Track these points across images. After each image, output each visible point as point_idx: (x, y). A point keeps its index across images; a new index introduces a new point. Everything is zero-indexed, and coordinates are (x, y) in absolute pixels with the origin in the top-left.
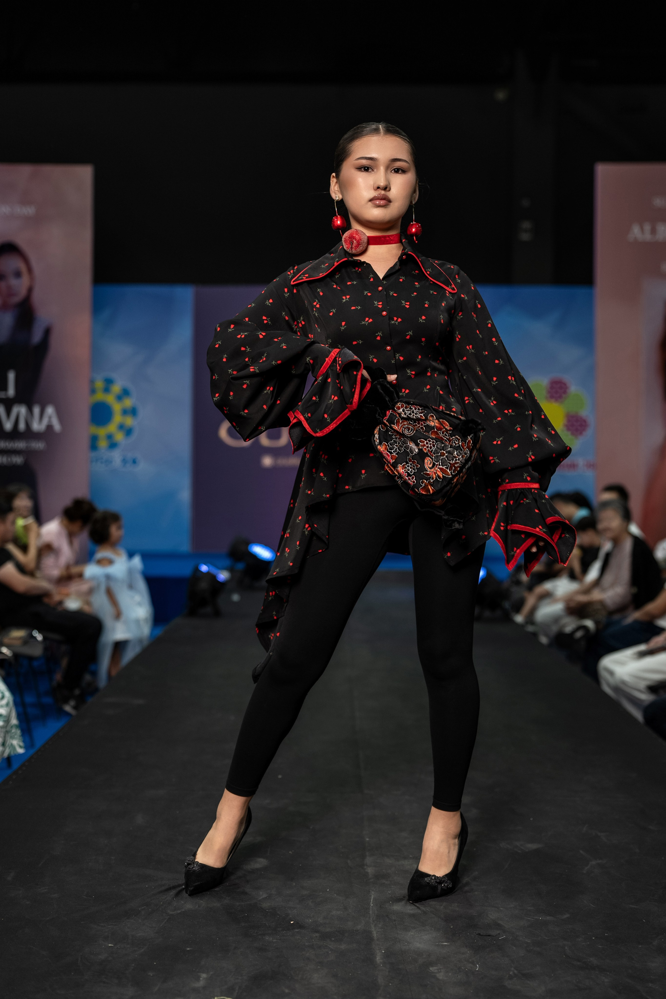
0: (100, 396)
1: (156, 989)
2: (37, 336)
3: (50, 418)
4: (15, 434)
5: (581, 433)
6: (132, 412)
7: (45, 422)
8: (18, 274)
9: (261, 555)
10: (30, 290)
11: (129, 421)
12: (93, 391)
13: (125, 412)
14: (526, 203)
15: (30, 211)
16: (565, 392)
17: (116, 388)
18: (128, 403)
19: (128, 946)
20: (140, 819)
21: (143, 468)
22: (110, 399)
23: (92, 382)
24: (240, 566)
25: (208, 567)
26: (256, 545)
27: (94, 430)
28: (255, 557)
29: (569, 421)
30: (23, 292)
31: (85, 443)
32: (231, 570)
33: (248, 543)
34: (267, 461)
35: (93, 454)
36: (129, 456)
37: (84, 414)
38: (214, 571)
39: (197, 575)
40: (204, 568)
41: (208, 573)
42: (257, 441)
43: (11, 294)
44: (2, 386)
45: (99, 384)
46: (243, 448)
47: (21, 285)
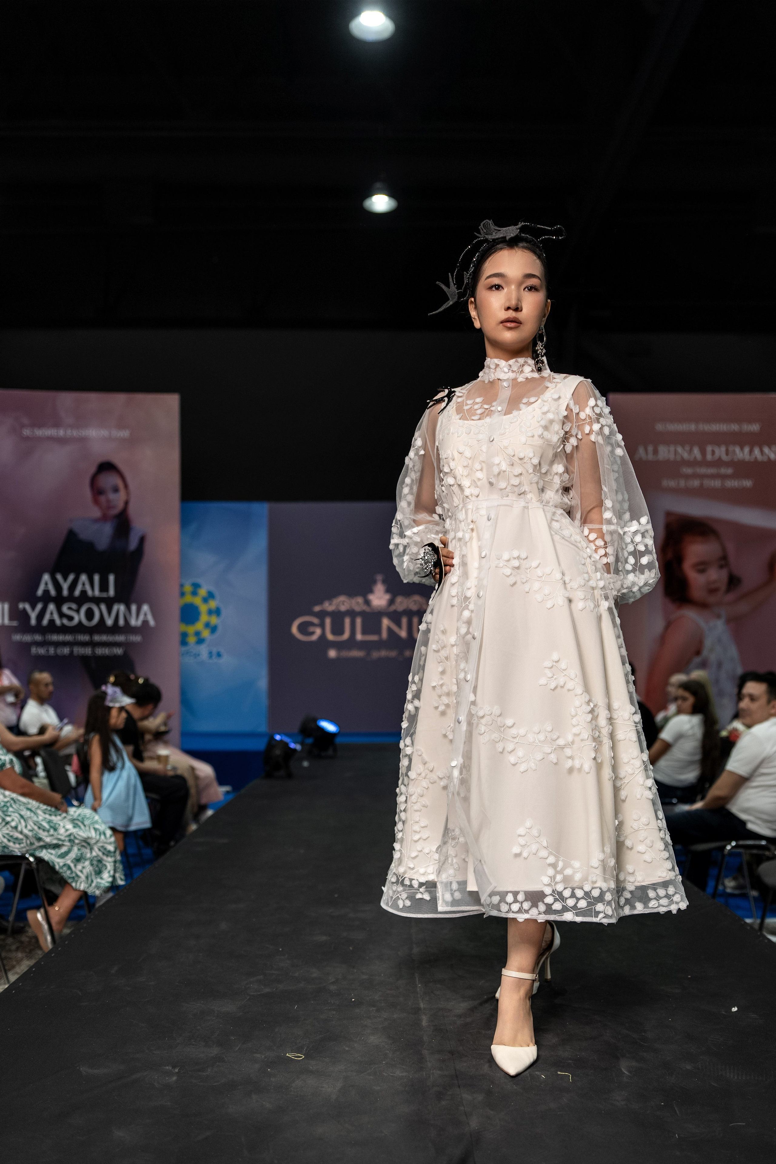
0: (188, 599)
1: (237, 1048)
2: (133, 545)
3: (145, 615)
4: (115, 629)
6: (217, 612)
7: (141, 618)
8: (116, 490)
9: (327, 729)
10: (127, 503)
11: (214, 620)
12: (183, 594)
13: (210, 612)
15: (125, 434)
17: (203, 592)
18: (213, 604)
19: (214, 1018)
20: (223, 926)
21: (227, 661)
22: (197, 601)
23: (182, 586)
24: (310, 741)
25: (281, 737)
26: (323, 721)
27: (183, 628)
28: (322, 730)
30: (120, 505)
31: (176, 639)
32: (302, 744)
33: (316, 719)
34: (332, 653)
35: (184, 649)
36: (215, 651)
37: (176, 613)
38: (286, 739)
39: (272, 743)
40: (278, 737)
41: (281, 741)
42: (323, 636)
43: (110, 507)
44: (104, 587)
45: (188, 588)
46: (311, 643)
47: (118, 500)
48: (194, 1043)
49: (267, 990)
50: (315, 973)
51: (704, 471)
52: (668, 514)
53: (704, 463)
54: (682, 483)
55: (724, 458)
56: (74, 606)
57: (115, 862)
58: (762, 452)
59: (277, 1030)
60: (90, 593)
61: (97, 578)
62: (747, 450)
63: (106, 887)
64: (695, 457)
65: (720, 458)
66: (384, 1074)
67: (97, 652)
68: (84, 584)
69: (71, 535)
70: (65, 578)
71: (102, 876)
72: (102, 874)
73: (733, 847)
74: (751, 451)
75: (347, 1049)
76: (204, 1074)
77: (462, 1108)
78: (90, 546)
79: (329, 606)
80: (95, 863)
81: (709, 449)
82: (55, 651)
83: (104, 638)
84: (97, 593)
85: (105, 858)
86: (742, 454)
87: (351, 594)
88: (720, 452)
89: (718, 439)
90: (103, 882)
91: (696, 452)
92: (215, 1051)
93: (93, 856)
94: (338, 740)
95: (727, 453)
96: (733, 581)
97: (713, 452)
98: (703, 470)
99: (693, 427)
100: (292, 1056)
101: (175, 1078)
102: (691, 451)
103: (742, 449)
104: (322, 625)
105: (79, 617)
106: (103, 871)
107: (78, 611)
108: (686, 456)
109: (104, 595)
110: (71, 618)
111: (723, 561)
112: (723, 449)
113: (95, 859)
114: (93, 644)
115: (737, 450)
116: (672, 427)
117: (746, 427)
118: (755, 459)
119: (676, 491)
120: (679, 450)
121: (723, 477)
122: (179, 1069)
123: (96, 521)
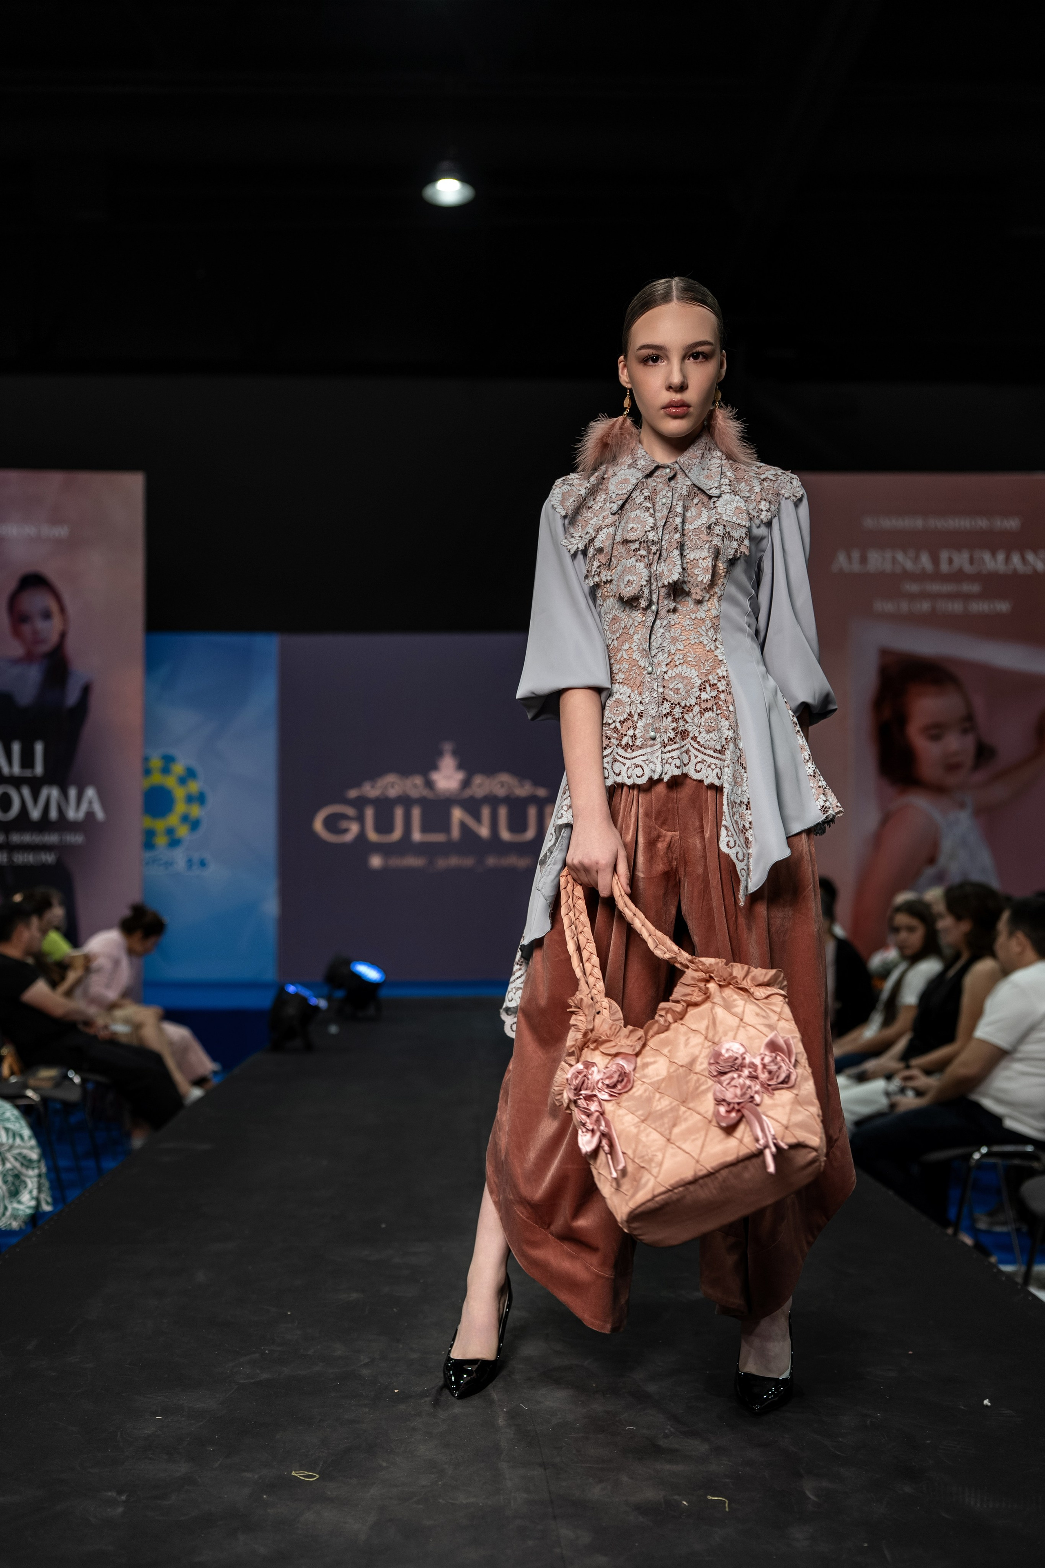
0: (157, 779)
1: (217, 1465)
2: (72, 697)
3: (90, 803)
4: (44, 825)
6: (200, 799)
7: (84, 807)
8: (47, 615)
9: (367, 975)
10: (63, 635)
11: (195, 811)
12: (148, 772)
13: (190, 799)
15: (61, 532)
17: (178, 768)
18: (194, 787)
19: (183, 1419)
20: (201, 1277)
21: (215, 873)
22: (170, 782)
23: (146, 759)
24: (340, 994)
25: (297, 988)
26: (360, 964)
27: (149, 822)
28: (359, 979)
30: (54, 638)
31: (137, 839)
32: (329, 999)
33: (348, 962)
34: (376, 861)
35: (149, 855)
36: (196, 857)
37: (136, 801)
38: (305, 992)
39: (282, 997)
40: (291, 989)
41: (297, 995)
42: (362, 835)
43: (37, 639)
44: (27, 761)
45: (156, 763)
46: (344, 845)
47: (50, 630)
48: (151, 1456)
49: (266, 1376)
50: (339, 1350)
51: (938, 588)
52: (885, 653)
53: (937, 576)
54: (904, 606)
55: (968, 568)
57: (39, 1176)
58: (1024, 560)
59: (278, 1437)
60: (6, 770)
61: (16, 747)
62: (1001, 557)
63: (28, 1215)
64: (923, 568)
65: (961, 570)
66: (440, 1500)
67: (15, 860)
71: (20, 1198)
72: (20, 1196)
73: (983, 1156)
74: (1008, 559)
75: (384, 1464)
76: (166, 1503)
77: (558, 1550)
78: (6, 699)
79: (371, 790)
80: (10, 1179)
81: (944, 555)
83: (27, 838)
84: (17, 770)
85: (24, 1170)
86: (994, 563)
87: (405, 772)
88: (961, 560)
89: (959, 541)
90: (21, 1207)
91: (925, 560)
92: (183, 1468)
93: (7, 1169)
94: (384, 993)
95: (972, 561)
96: (984, 753)
97: (951, 561)
98: (935, 587)
99: (918, 523)
100: (300, 1476)
101: (120, 1510)
102: (916, 559)
103: (994, 555)
104: (360, 819)
106: (21, 1191)
108: (909, 565)
109: (28, 773)
111: (968, 723)
112: (965, 555)
113: (10, 1173)
114: (10, 848)
115: (987, 556)
116: (888, 523)
117: (999, 523)
118: (1015, 570)
119: (896, 618)
120: (900, 556)
121: (967, 597)
122: (127, 1496)
123: (16, 662)
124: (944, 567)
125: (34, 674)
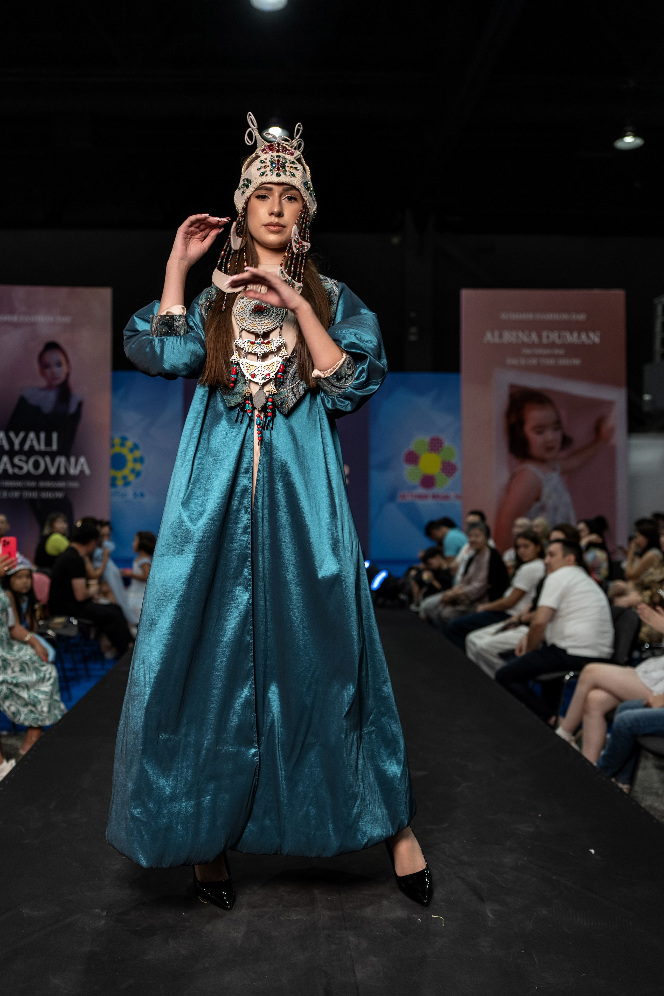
0: (117, 449)
2: (73, 408)
3: (82, 465)
4: (57, 477)
5: (452, 475)
6: (141, 460)
8: (59, 364)
10: (68, 375)
11: (138, 467)
12: (113, 446)
13: (135, 460)
14: (413, 315)
15: (67, 320)
16: (441, 446)
17: (129, 444)
18: (137, 454)
21: (148, 499)
22: (125, 451)
23: (112, 439)
27: (113, 473)
29: (443, 466)
30: (63, 376)
31: (107, 482)
35: (113, 490)
36: (139, 491)
37: (106, 461)
43: (54, 378)
44: (48, 443)
45: (117, 441)
47: (61, 372)
51: (541, 352)
53: (541, 345)
54: (523, 361)
55: (558, 341)
56: (24, 458)
58: (588, 337)
60: (37, 447)
61: (43, 436)
62: (575, 335)
64: (533, 341)
65: (554, 342)
66: (281, 918)
67: (41, 496)
68: (32, 441)
69: (22, 401)
70: (17, 435)
73: (571, 677)
74: (579, 336)
76: (128, 917)
77: (349, 952)
78: (37, 409)
81: (544, 334)
82: (8, 494)
83: (48, 484)
84: (43, 447)
86: (572, 338)
88: (554, 336)
89: (552, 326)
91: (534, 337)
95: (559, 337)
96: (566, 441)
97: (548, 337)
99: (530, 316)
101: (103, 922)
102: (529, 336)
103: (571, 334)
105: (28, 467)
107: (27, 462)
108: (525, 339)
109: (48, 449)
110: (21, 468)
111: (557, 424)
112: (556, 334)
114: (39, 489)
115: (568, 335)
116: (514, 316)
117: (574, 316)
118: (583, 342)
119: (518, 368)
120: (521, 334)
121: (557, 357)
122: (107, 912)
123: (43, 389)
124: (545, 340)
125: (52, 396)
